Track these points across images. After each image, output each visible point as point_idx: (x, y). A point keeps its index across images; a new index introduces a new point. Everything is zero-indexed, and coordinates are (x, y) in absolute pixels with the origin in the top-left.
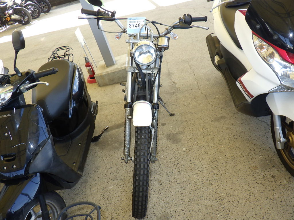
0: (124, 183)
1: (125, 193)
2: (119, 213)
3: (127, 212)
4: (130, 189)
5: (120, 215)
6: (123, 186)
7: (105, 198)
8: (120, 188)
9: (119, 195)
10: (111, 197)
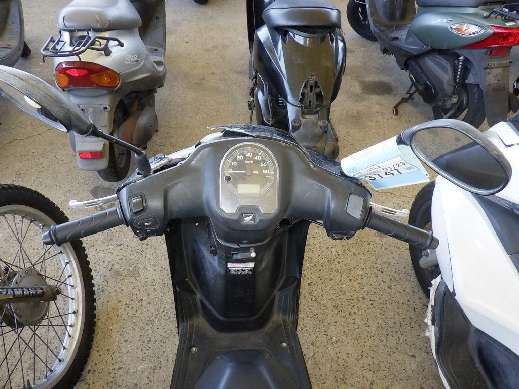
0: (112, 375)
1: (112, 348)
2: (127, 309)
3: (113, 309)
4: (100, 355)
5: (126, 305)
6: (114, 367)
7: (156, 341)
8: (121, 362)
9: (124, 344)
10: (143, 342)
